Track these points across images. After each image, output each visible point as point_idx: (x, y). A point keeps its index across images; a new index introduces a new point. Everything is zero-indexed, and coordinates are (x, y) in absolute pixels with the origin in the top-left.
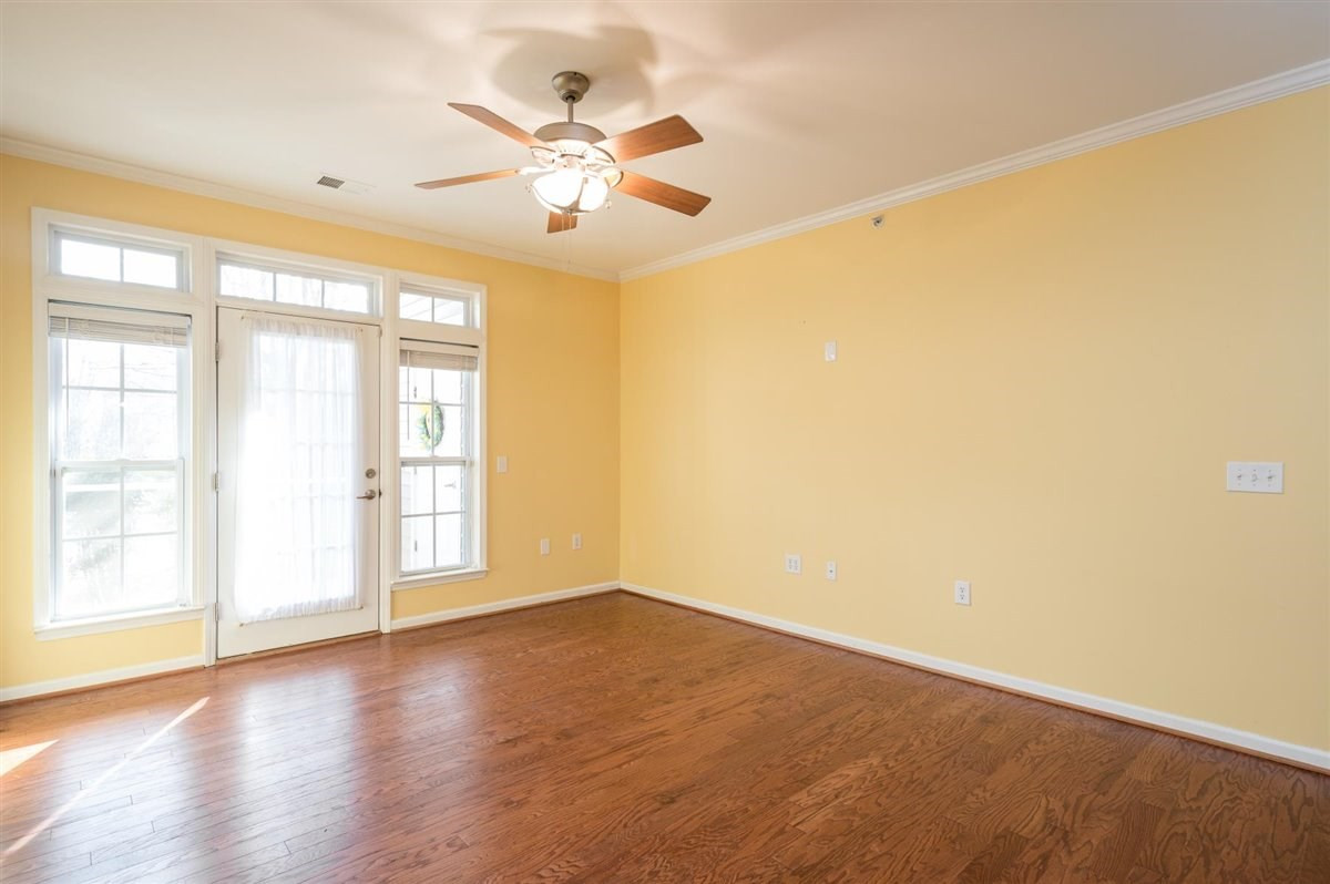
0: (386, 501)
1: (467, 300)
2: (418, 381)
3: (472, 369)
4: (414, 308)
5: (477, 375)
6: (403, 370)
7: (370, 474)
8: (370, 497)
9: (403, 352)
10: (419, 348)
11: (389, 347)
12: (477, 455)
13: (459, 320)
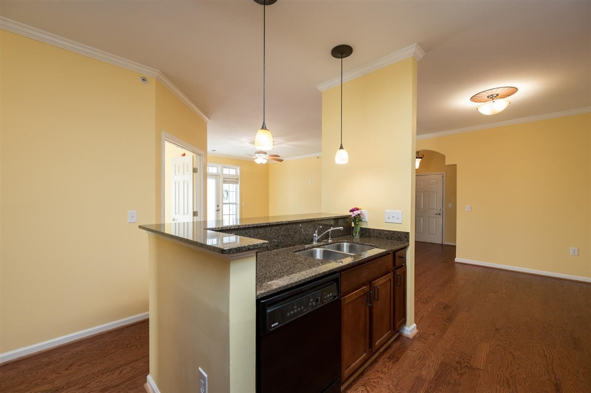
0: (220, 212)
1: (236, 169)
2: (226, 186)
3: (237, 184)
4: (226, 171)
5: (238, 185)
6: (224, 185)
7: (218, 206)
8: (217, 211)
9: (224, 181)
10: (228, 180)
11: (221, 180)
12: (238, 202)
13: (234, 174)
